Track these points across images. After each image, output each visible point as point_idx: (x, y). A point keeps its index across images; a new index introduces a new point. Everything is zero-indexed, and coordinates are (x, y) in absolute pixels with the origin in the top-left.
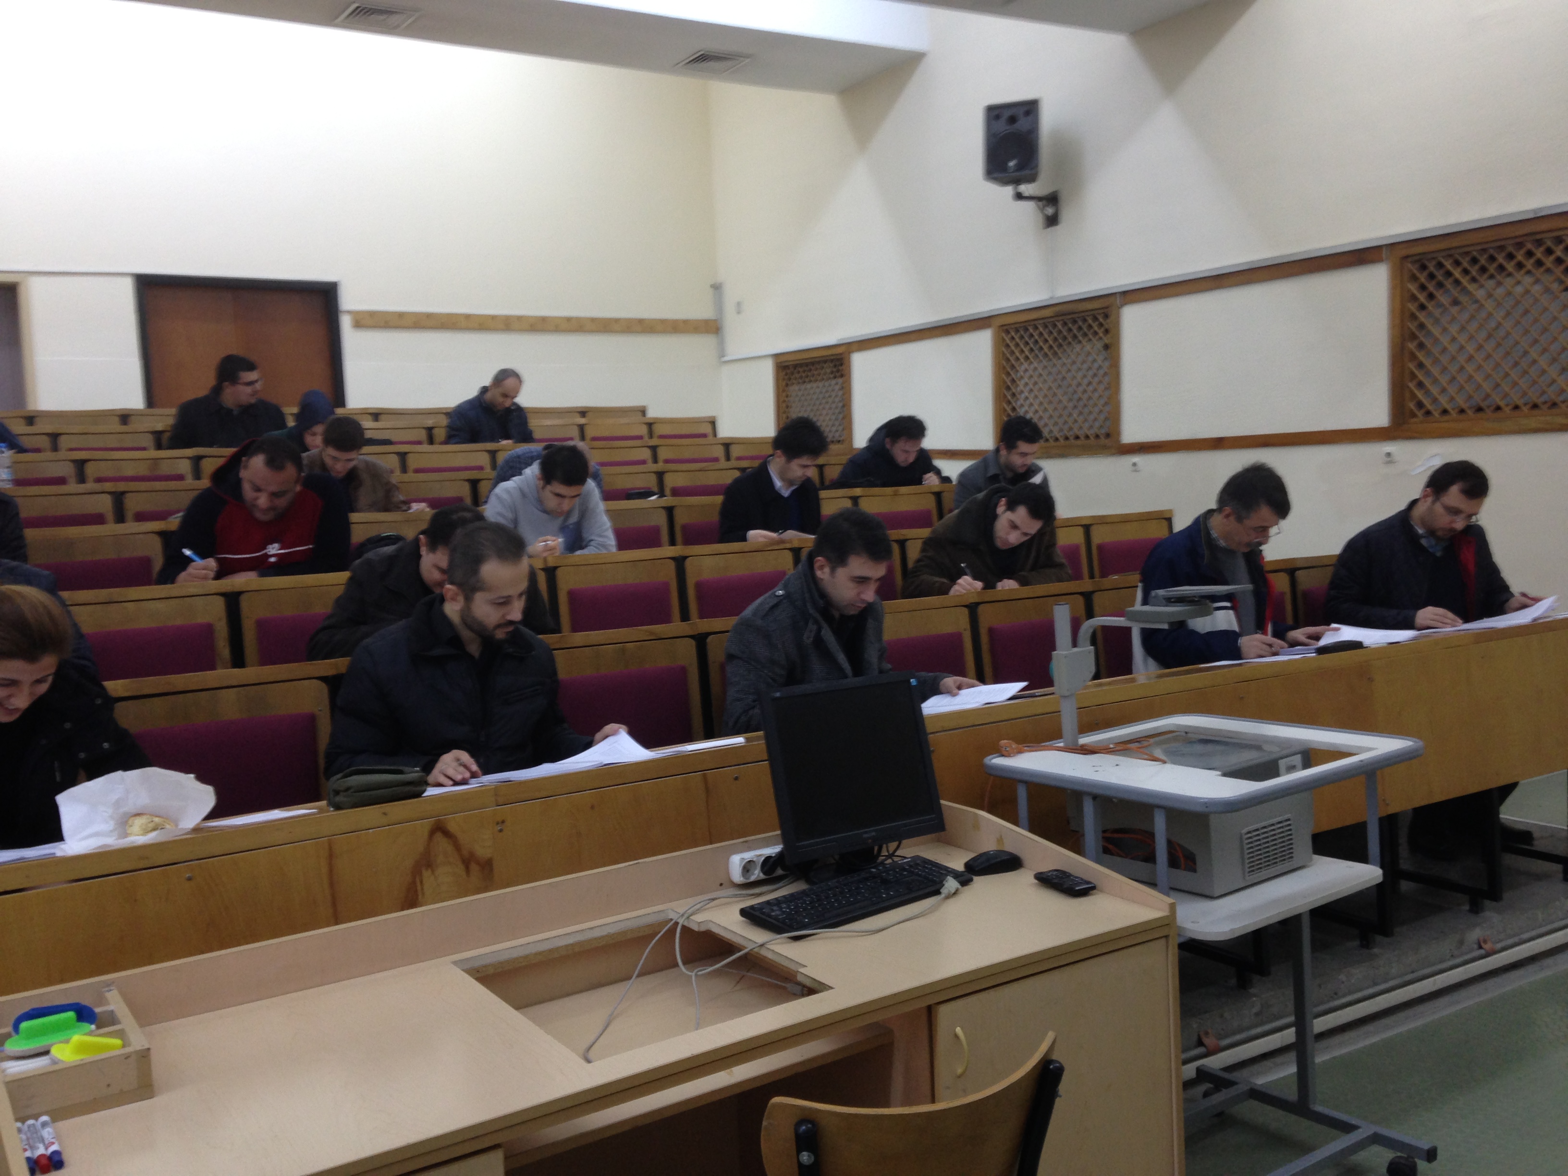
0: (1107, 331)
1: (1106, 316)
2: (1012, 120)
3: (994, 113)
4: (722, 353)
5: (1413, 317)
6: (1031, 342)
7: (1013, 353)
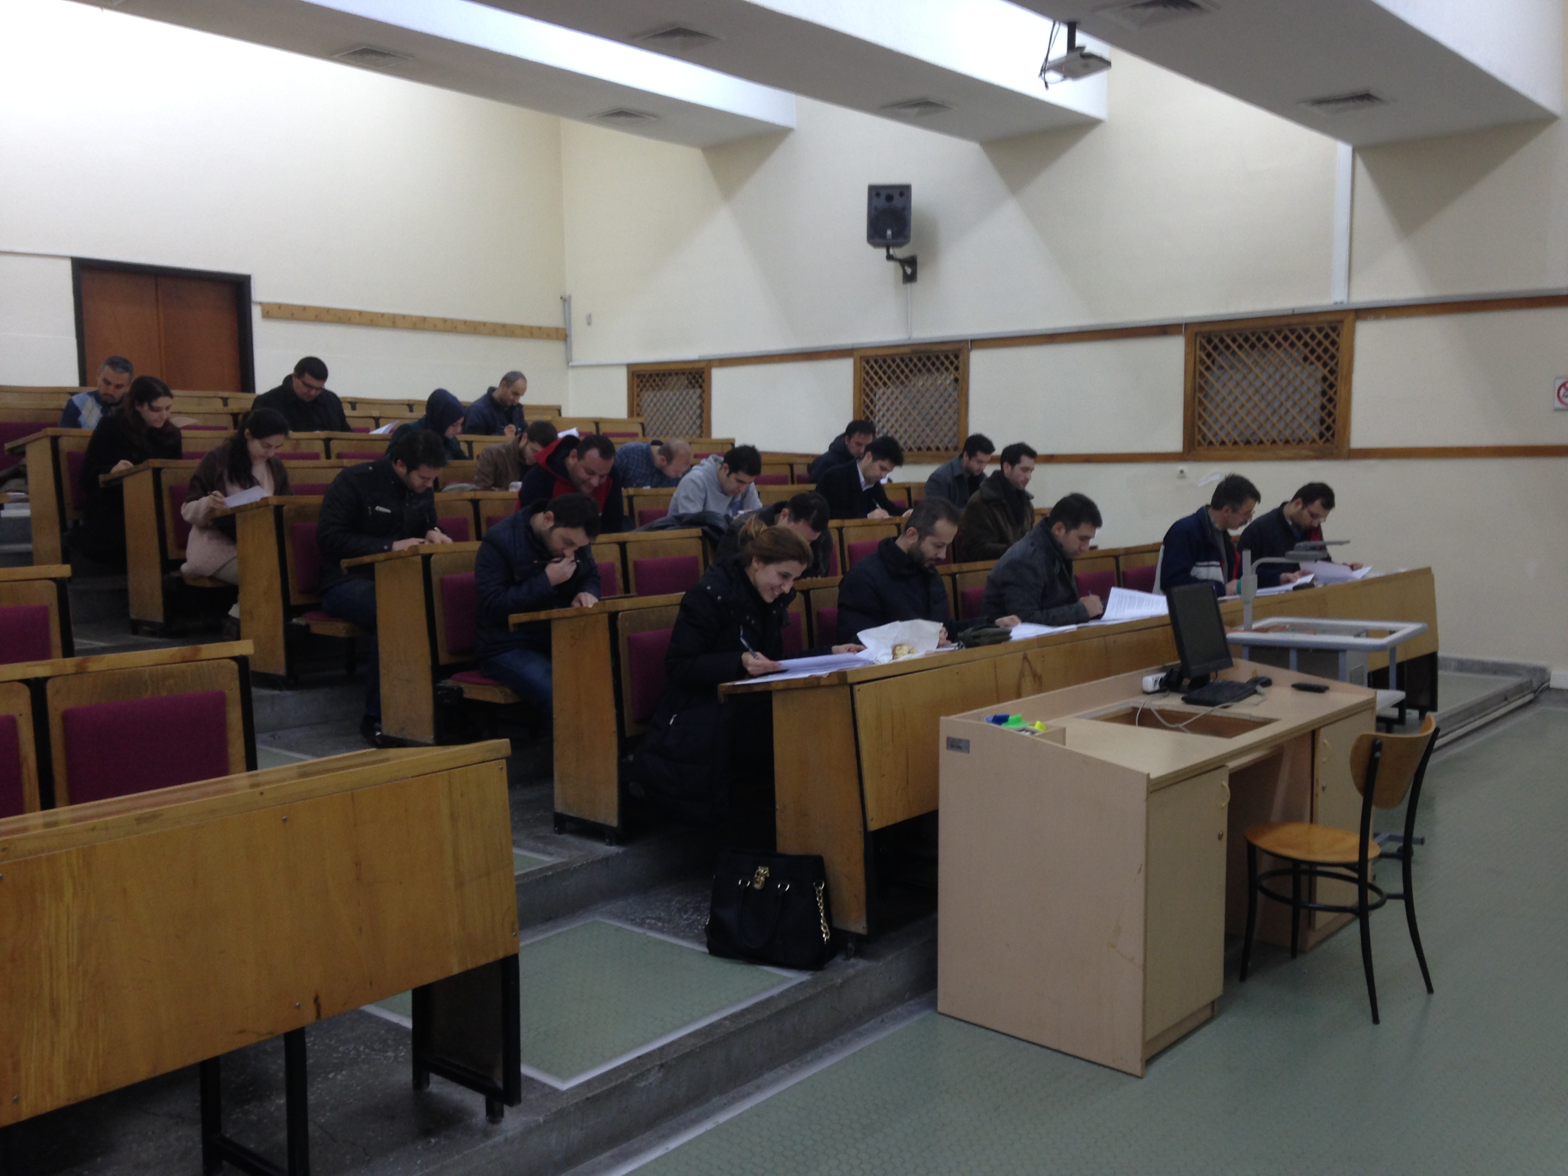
0: (957, 369)
1: (957, 357)
2: (889, 198)
3: (875, 191)
4: (568, 360)
5: (1202, 375)
6: (889, 372)
7: (872, 379)
